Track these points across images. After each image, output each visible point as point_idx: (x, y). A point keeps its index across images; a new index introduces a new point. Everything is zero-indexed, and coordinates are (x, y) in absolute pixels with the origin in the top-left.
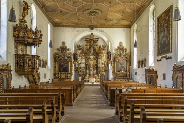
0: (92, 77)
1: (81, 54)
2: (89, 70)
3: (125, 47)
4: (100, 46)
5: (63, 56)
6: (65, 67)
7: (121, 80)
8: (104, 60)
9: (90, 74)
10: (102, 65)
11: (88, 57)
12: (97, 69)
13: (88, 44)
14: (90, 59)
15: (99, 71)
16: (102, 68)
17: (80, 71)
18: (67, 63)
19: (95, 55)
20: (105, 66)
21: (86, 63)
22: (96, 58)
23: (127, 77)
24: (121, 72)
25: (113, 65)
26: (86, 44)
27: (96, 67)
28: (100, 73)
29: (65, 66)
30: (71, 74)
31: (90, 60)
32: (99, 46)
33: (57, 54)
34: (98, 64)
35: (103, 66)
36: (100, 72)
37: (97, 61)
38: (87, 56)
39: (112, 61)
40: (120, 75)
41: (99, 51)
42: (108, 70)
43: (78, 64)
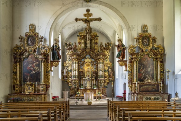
0: (88, 91)
1: (72, 56)
2: (84, 80)
3: (153, 35)
4: (101, 43)
5: (31, 51)
6: (34, 72)
7: (148, 97)
8: (107, 65)
9: (85, 87)
10: (104, 73)
11: (83, 60)
12: (96, 79)
13: (83, 41)
14: (85, 63)
15: (99, 81)
16: (105, 77)
17: (71, 82)
18: (38, 65)
19: (93, 58)
20: (109, 75)
21: (81, 70)
22: (96, 62)
23: (158, 91)
24: (146, 82)
25: (128, 69)
26: (80, 41)
27: (95, 75)
28: (101, 85)
29: (34, 70)
30: (46, 85)
31: (86, 65)
32: (99, 44)
33: (19, 48)
34: (98, 70)
35: (107, 74)
36: (101, 83)
37: (97, 66)
38: (81, 60)
39: (126, 61)
40: (145, 86)
41: (100, 51)
42: (114, 80)
43: (68, 72)
